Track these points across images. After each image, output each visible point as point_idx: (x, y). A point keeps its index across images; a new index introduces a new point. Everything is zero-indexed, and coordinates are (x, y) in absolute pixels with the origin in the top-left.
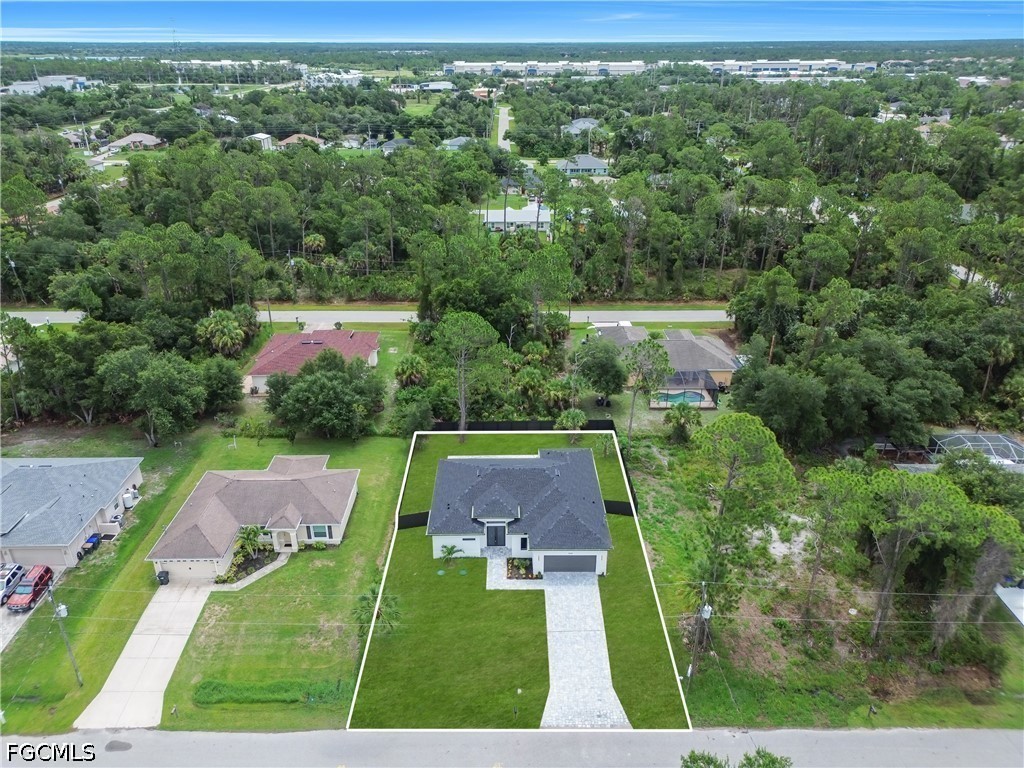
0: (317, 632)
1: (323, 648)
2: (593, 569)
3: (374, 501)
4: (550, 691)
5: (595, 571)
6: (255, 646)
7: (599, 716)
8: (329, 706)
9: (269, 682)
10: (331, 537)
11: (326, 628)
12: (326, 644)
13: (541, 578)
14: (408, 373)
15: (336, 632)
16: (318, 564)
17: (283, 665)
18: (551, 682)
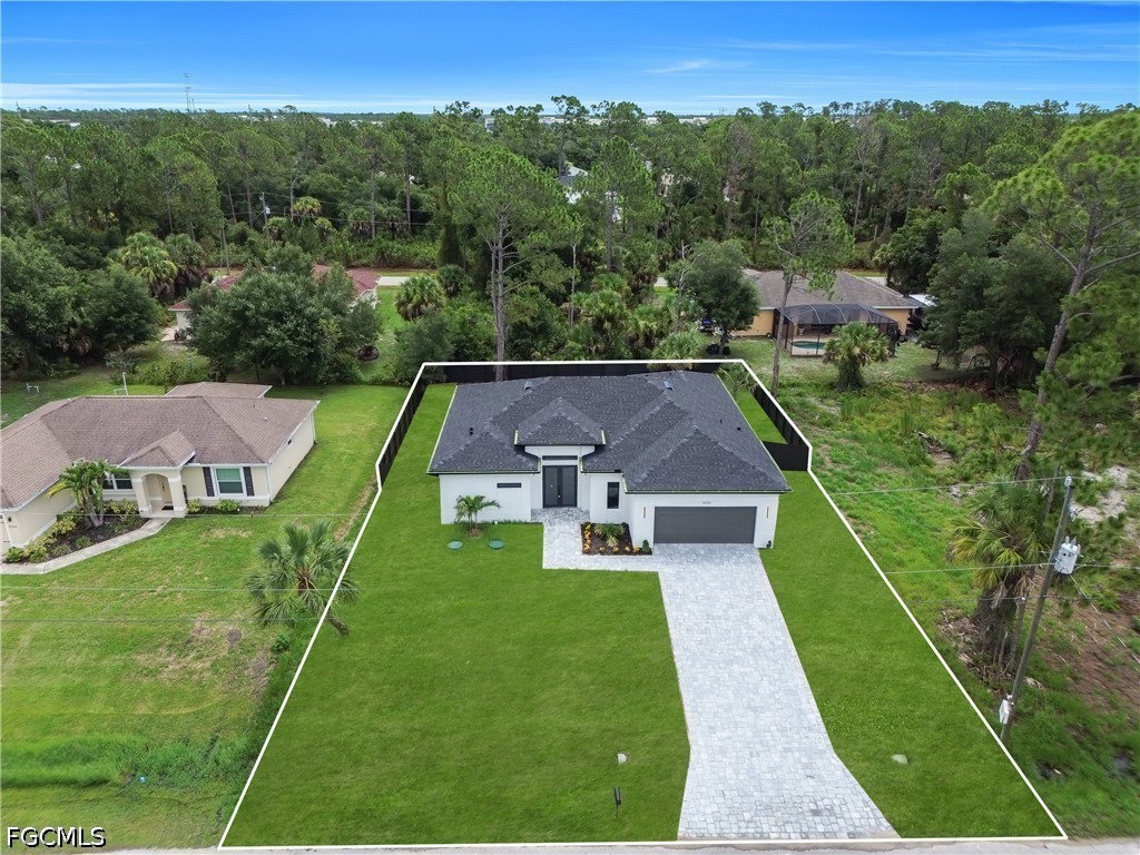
0: (183, 644)
1: (191, 673)
2: (748, 537)
3: (343, 454)
4: (692, 757)
5: (752, 542)
6: (44, 670)
7: (816, 813)
8: (176, 793)
9: (52, 741)
10: (251, 492)
11: (204, 636)
12: (199, 665)
13: (650, 553)
14: (415, 300)
15: (226, 643)
16: (219, 534)
17: (95, 708)
18: (691, 738)
